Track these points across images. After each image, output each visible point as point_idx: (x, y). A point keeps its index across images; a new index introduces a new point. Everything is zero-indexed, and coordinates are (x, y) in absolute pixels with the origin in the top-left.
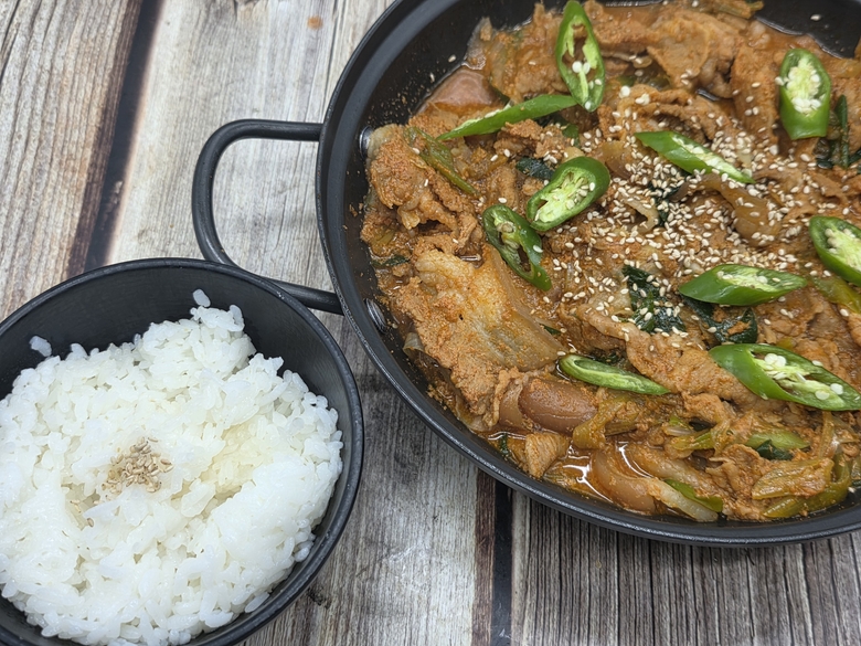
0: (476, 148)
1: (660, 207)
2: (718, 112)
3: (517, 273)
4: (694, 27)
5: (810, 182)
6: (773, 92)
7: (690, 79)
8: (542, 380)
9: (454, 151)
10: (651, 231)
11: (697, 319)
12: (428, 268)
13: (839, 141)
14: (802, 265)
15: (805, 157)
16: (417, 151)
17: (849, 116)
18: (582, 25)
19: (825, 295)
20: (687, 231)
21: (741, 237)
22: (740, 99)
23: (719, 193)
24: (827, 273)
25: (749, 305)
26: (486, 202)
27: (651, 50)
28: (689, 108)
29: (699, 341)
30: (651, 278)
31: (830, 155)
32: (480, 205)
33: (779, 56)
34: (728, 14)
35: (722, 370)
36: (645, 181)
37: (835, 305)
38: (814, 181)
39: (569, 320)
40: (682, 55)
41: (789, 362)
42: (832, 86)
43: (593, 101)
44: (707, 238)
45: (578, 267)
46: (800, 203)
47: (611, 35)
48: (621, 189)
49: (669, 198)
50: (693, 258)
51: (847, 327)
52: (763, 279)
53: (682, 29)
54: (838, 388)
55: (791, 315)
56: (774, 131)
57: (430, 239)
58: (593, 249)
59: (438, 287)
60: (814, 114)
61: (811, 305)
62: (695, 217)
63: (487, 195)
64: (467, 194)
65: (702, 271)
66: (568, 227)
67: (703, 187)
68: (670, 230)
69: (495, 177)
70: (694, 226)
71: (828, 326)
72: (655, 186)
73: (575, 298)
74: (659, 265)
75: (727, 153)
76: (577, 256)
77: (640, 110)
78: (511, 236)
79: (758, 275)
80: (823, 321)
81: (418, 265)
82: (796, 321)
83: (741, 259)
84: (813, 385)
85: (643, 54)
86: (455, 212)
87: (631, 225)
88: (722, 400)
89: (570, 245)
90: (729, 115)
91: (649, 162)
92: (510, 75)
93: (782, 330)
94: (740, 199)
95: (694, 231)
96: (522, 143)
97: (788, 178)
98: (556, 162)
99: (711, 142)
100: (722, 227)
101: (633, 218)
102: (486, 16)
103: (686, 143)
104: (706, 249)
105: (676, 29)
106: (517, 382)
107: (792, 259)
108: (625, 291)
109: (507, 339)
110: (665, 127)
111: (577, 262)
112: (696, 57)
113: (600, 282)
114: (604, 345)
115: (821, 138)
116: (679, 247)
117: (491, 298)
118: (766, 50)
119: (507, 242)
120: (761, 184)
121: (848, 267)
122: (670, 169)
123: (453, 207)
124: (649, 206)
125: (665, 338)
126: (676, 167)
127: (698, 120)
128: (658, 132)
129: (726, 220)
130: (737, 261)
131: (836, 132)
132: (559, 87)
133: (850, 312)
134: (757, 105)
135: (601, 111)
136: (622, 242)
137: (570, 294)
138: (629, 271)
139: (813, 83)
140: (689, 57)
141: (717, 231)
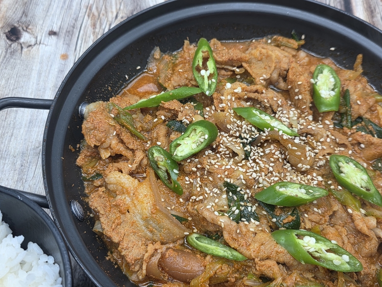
0: (146, 114)
1: (245, 149)
2: (279, 97)
3: (165, 185)
4: (267, 53)
5: (330, 136)
6: (309, 87)
7: (265, 80)
8: (174, 250)
9: (134, 116)
10: (241, 162)
11: (266, 213)
12: (112, 182)
13: (346, 113)
14: (326, 182)
15: (327, 122)
16: (113, 116)
17: (351, 100)
18: (207, 51)
19: (339, 200)
20: (260, 162)
21: (292, 166)
22: (292, 90)
23: (279, 141)
24: (340, 188)
25: (294, 206)
26: (151, 144)
27: (244, 64)
28: (263, 95)
29: (267, 226)
30: (239, 189)
31: (341, 121)
32: (148, 145)
33: (313, 68)
34: (286, 46)
35: (278, 245)
36: (238, 134)
37: (345, 206)
38: (333, 135)
39: (193, 213)
40: (261, 67)
41: (317, 241)
42: (341, 85)
43: (210, 90)
44: (272, 167)
45: (199, 182)
46: (325, 147)
47: (222, 56)
48: (224, 138)
49: (251, 144)
50: (264, 178)
51: (352, 219)
52: (303, 191)
53: (261, 54)
54: (346, 258)
55: (320, 212)
56: (311, 108)
57: (116, 164)
58: (208, 171)
59: (117, 193)
60: (332, 98)
61: (331, 206)
62: (265, 154)
63: (151, 140)
64: (141, 139)
65: (269, 185)
66: (193, 159)
67: (269, 138)
68: (251, 162)
69: (156, 130)
70: (265, 160)
71: (341, 218)
72: (243, 137)
73: (197, 200)
74: (244, 182)
75: (284, 119)
76: (199, 175)
77: (236, 95)
78: (162, 163)
79: (300, 188)
80: (338, 215)
81: (106, 180)
82: (323, 215)
83: (291, 179)
84: (331, 256)
85: (240, 67)
86: (132, 149)
87: (230, 158)
88: (278, 263)
89: (195, 169)
90: (286, 99)
91: (240, 124)
92: (169, 77)
93: (315, 220)
94: (290, 145)
95: (264, 162)
96: (171, 113)
97: (318, 133)
98: (188, 123)
99: (275, 113)
100: (280, 160)
101: (231, 154)
102: (157, 46)
103: (260, 114)
104: (271, 173)
105: (258, 54)
106: (159, 251)
107: (320, 179)
108: (225, 196)
109: (154, 225)
110: (250, 105)
111: (199, 179)
112: (268, 68)
113: (211, 191)
114: (211, 228)
115: (336, 112)
116: (256, 172)
117: (146, 200)
118: (306, 65)
119: (160, 166)
120: (303, 136)
121: (352, 185)
122: (251, 128)
123: (131, 147)
124: (239, 148)
125: (246, 225)
126: (255, 127)
127: (268, 101)
128: (246, 108)
129: (283, 156)
130: (289, 179)
131: (344, 108)
132: (194, 83)
133: (353, 211)
134: (301, 94)
135: (215, 96)
136: (223, 168)
137: (194, 197)
138: (227, 185)
139: (330, 82)
140: (265, 68)
141: (277, 162)
